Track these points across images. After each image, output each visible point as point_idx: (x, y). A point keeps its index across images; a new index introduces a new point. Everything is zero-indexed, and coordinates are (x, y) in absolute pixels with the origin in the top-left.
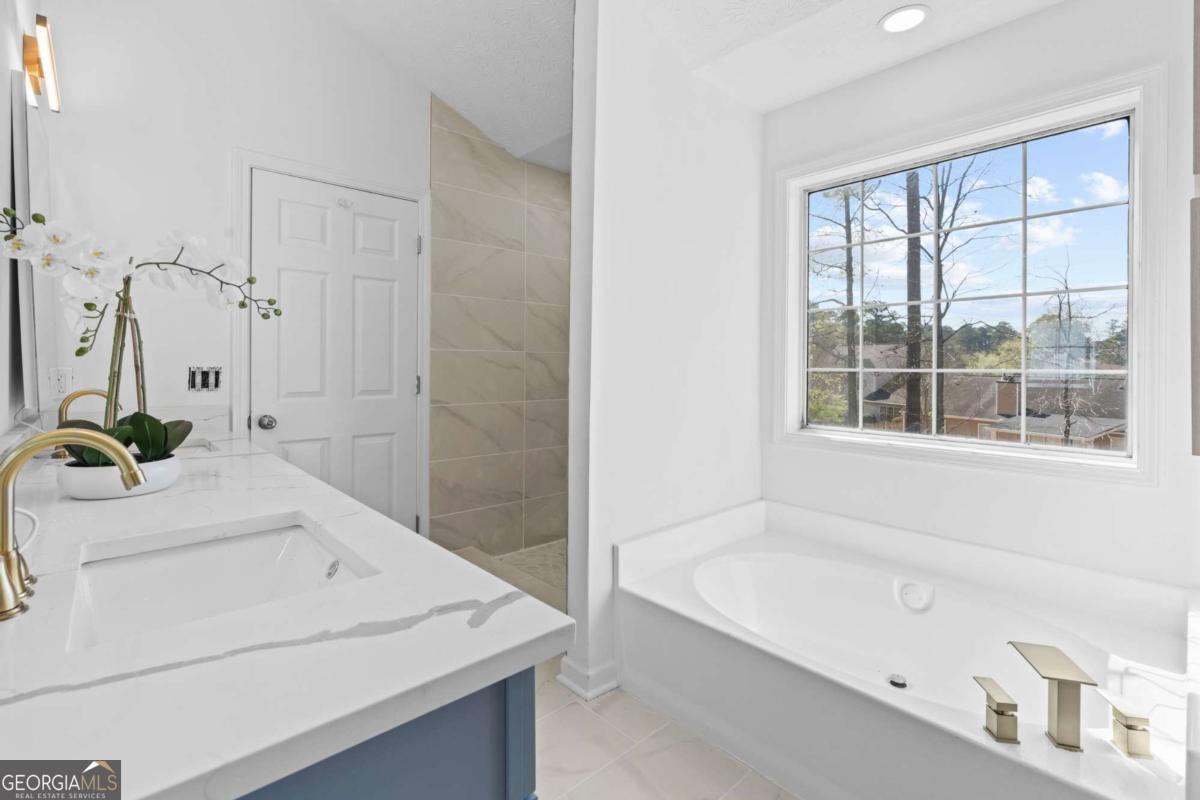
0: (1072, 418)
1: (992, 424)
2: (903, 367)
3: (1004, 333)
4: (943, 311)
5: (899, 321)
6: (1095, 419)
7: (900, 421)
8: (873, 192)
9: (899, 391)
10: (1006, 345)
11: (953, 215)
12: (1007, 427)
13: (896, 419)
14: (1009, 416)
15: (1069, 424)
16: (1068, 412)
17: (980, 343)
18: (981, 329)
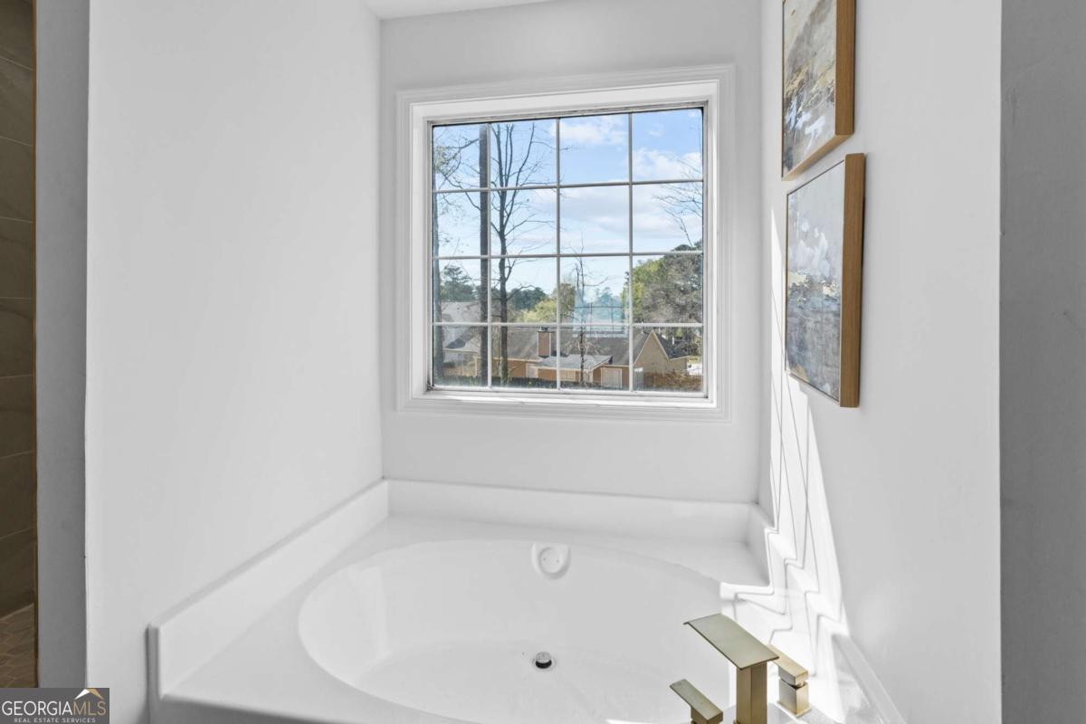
0: (585, 357)
1: (536, 364)
2: (476, 321)
3: (538, 295)
4: (506, 276)
5: (469, 283)
6: (597, 356)
7: (473, 365)
8: (454, 171)
9: (472, 340)
10: (540, 304)
11: (513, 200)
12: (546, 365)
13: (470, 363)
14: (545, 357)
15: (583, 361)
16: (582, 353)
17: (524, 302)
18: (525, 292)
